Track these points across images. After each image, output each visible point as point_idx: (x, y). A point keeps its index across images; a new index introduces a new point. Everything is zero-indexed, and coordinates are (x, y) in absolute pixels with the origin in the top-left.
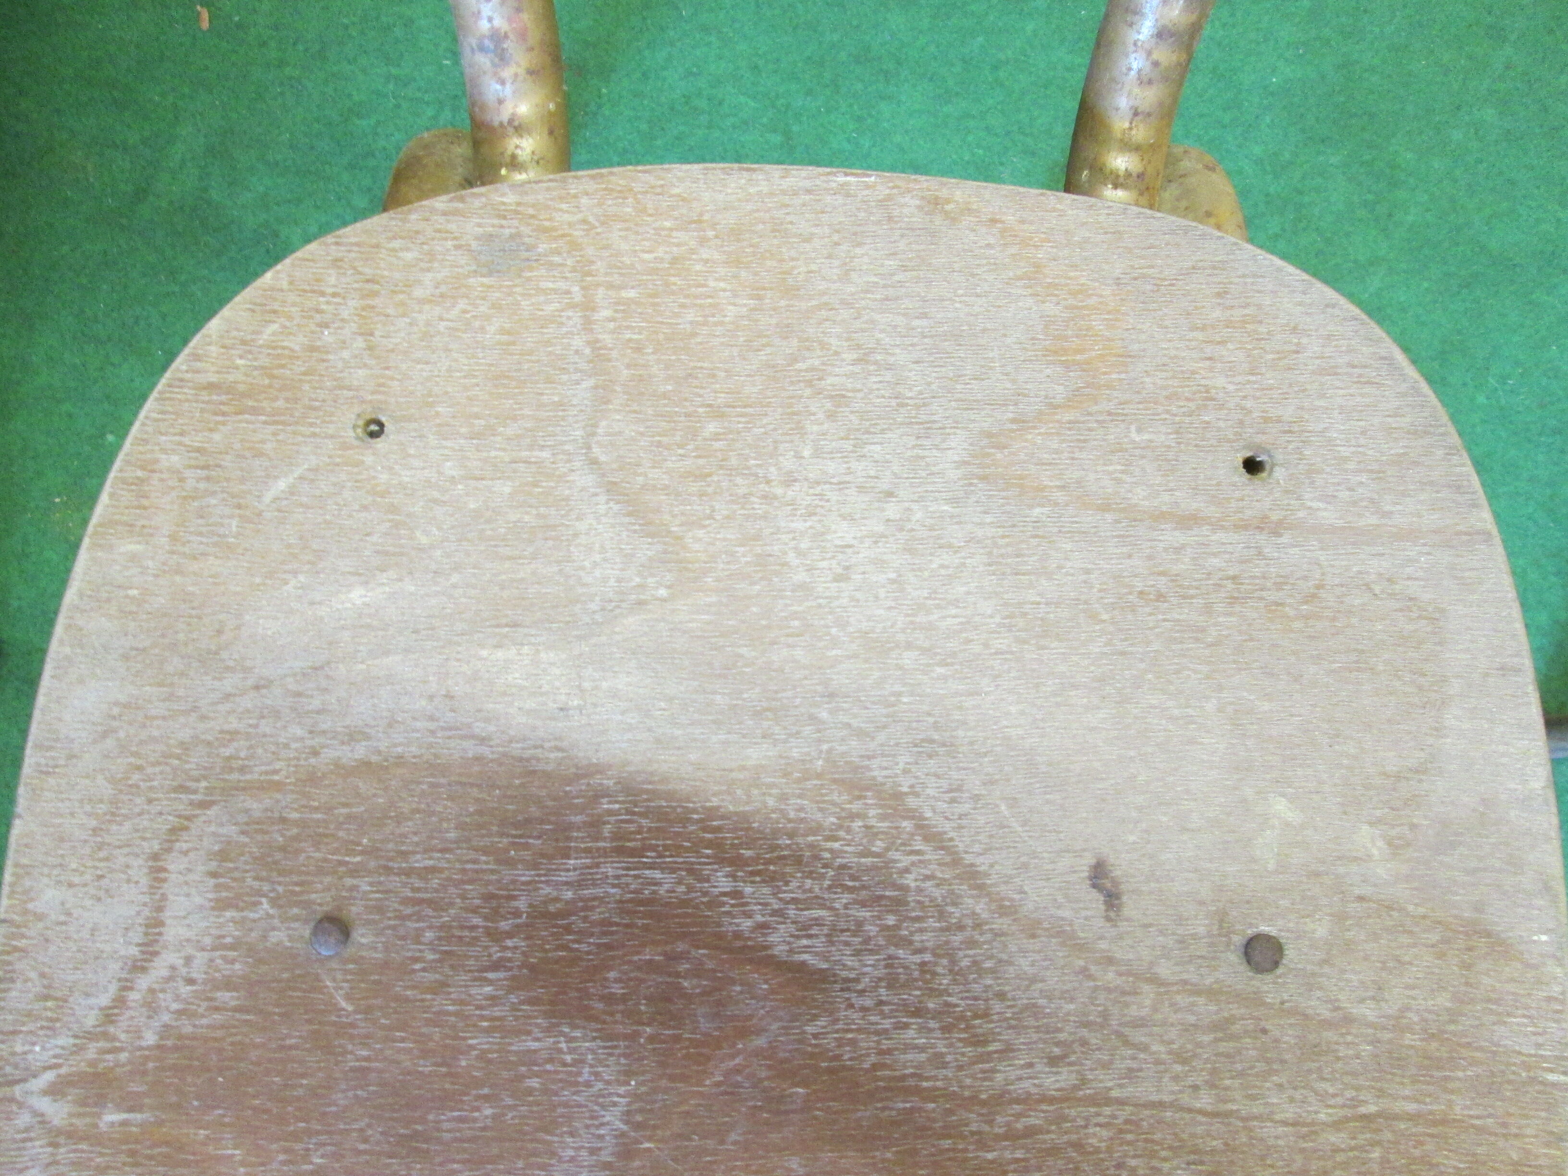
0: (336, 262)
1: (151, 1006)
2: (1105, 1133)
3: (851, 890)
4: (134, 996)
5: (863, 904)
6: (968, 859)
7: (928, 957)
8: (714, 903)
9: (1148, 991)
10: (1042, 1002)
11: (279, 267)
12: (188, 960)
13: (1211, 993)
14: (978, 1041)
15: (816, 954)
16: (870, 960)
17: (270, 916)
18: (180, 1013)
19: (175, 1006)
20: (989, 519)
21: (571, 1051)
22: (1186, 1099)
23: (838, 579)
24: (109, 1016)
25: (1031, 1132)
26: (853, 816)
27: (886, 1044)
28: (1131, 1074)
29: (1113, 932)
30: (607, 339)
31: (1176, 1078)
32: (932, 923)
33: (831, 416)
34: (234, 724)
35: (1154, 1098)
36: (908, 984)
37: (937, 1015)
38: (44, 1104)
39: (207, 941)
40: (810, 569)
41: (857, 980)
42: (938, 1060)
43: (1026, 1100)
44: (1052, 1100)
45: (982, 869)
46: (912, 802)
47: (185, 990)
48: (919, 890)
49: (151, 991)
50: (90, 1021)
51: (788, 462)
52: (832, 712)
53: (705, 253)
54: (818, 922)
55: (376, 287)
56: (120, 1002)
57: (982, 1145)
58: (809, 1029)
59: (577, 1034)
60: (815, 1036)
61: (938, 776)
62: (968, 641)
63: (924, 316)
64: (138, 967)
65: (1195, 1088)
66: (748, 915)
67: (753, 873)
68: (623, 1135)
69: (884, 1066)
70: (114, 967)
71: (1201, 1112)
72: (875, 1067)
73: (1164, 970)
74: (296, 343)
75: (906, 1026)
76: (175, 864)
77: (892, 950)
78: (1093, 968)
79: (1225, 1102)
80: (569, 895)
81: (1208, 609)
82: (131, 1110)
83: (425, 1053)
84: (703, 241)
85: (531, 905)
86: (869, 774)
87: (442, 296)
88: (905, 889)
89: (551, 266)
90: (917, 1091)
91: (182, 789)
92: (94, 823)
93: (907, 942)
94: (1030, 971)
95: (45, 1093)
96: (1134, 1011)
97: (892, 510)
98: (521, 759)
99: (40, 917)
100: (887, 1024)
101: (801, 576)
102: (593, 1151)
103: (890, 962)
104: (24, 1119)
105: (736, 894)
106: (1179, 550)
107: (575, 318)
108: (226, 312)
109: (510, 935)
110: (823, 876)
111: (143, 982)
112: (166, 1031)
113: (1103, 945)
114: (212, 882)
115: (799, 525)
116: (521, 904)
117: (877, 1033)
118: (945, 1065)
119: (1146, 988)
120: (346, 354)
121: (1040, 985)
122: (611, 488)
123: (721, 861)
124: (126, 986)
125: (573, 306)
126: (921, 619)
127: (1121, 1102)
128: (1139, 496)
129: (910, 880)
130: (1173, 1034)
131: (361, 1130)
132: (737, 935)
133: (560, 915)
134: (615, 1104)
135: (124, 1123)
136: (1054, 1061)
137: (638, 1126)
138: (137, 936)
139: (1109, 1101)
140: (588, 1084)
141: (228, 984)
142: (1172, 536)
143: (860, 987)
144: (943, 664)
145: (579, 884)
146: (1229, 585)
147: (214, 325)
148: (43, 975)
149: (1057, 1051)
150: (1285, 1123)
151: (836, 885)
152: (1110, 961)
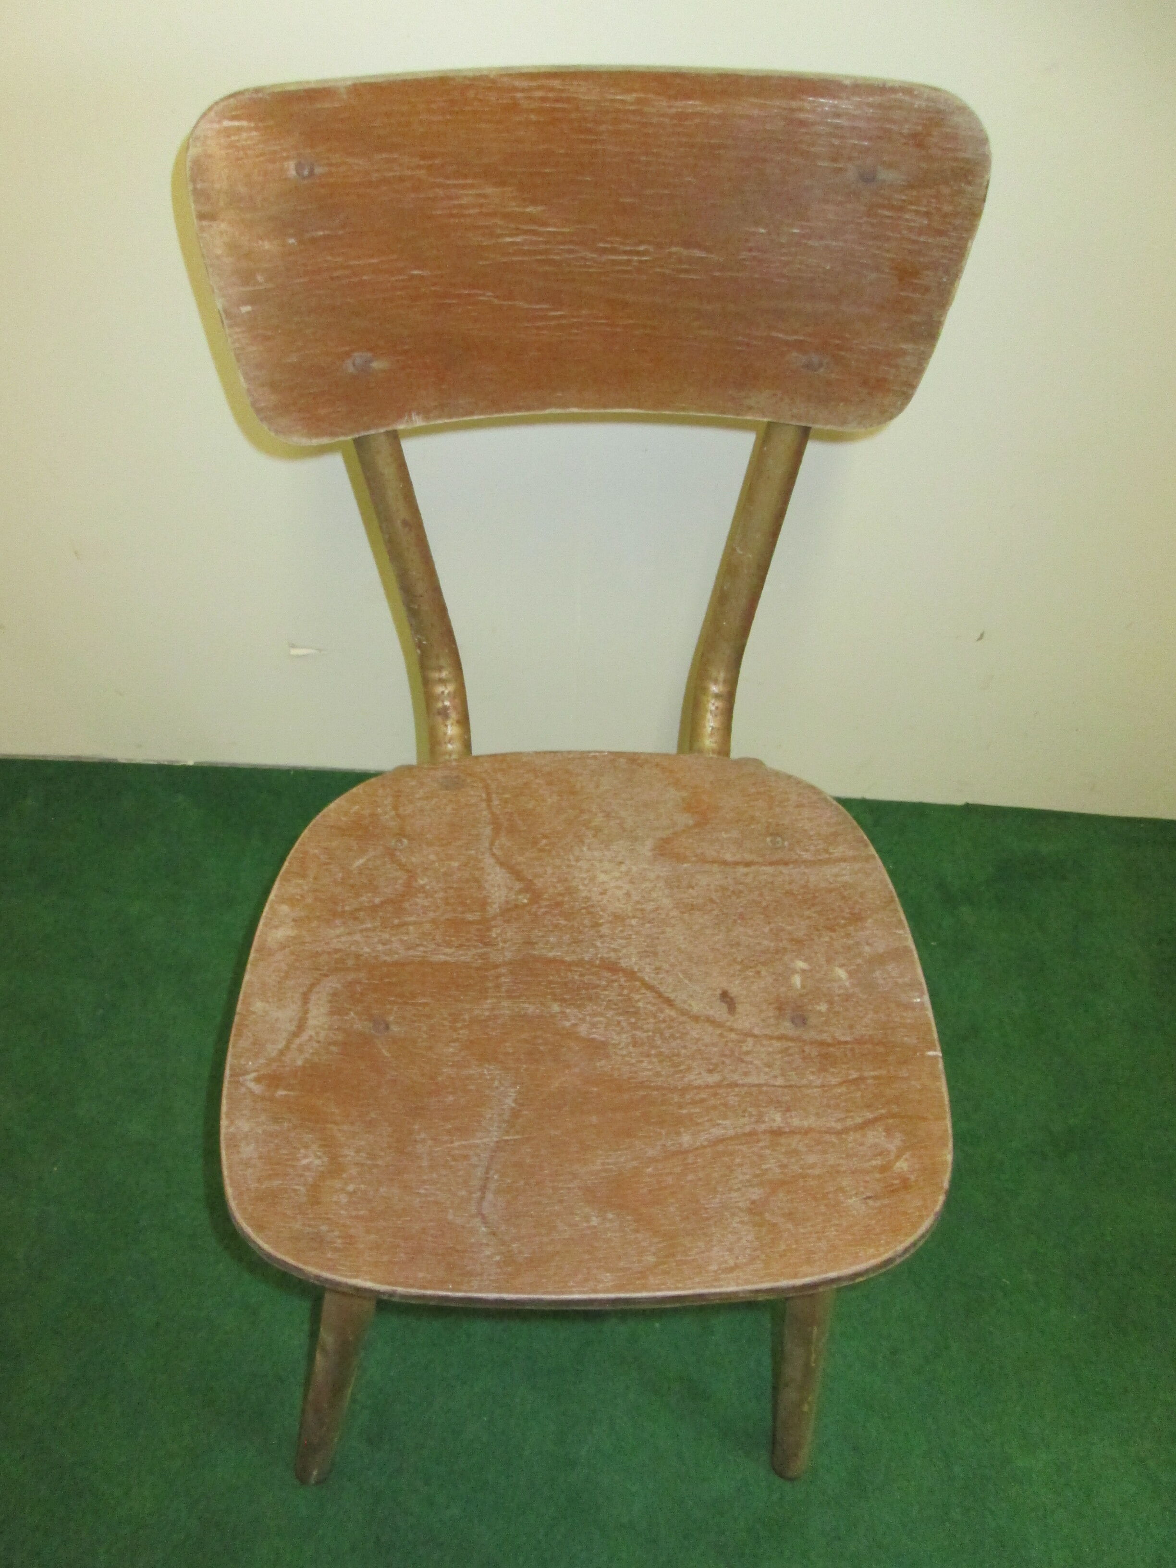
0: (383, 786)
1: (300, 1050)
2: (736, 1099)
3: (614, 1009)
4: (294, 1046)
5: (621, 1015)
6: (667, 995)
7: (650, 1034)
8: (553, 1016)
9: (750, 1041)
10: (703, 1048)
11: (359, 787)
12: (317, 1033)
13: (780, 1038)
14: (675, 1065)
15: (600, 1035)
16: (624, 1036)
17: (353, 1019)
18: (312, 1054)
19: (311, 1051)
20: (665, 869)
21: (489, 1074)
22: (772, 1082)
23: (601, 894)
24: (282, 1053)
25: (702, 1101)
26: (613, 981)
27: (634, 1069)
28: (746, 1074)
29: (732, 1019)
30: (498, 812)
31: (766, 1074)
32: (652, 1020)
33: (595, 836)
34: (340, 946)
35: (756, 1082)
36: (643, 1044)
37: (656, 1056)
38: (252, 1085)
39: (326, 1026)
40: (590, 891)
41: (619, 1044)
42: (658, 1074)
43: (699, 1087)
44: (712, 1087)
45: (672, 998)
46: (639, 974)
47: (316, 1045)
48: (645, 1008)
49: (300, 1045)
50: (274, 1054)
51: (577, 853)
52: (602, 943)
53: (537, 781)
54: (600, 1022)
55: (400, 794)
56: (287, 1047)
57: (681, 1107)
58: (598, 1064)
59: (492, 1067)
60: (601, 1067)
61: (650, 964)
62: (659, 914)
63: (632, 799)
64: (296, 1034)
65: (776, 1077)
66: (569, 1020)
67: (570, 1004)
68: (513, 1108)
69: (633, 1078)
70: (285, 1035)
71: (779, 1086)
72: (630, 1078)
73: (756, 1031)
74: (367, 812)
75: (642, 1062)
76: (313, 997)
77: (634, 1032)
78: (725, 1033)
79: (789, 1081)
80: (487, 1013)
81: (761, 895)
82: (289, 1090)
83: (423, 1075)
84: (536, 777)
85: (470, 1018)
86: (619, 965)
87: (427, 797)
88: (639, 1008)
89: (473, 787)
90: (649, 1087)
91: (317, 969)
92: (278, 979)
93: (641, 1028)
94: (697, 1036)
95: (251, 1080)
96: (745, 1049)
97: (623, 868)
98: (465, 963)
99: (254, 1013)
100: (633, 1061)
101: (584, 894)
102: (500, 1115)
103: (633, 1037)
104: (243, 1090)
105: (563, 1013)
106: (746, 874)
107: (484, 805)
108: (337, 801)
109: (461, 1028)
110: (601, 1005)
111: (298, 1041)
112: (306, 1061)
113: (728, 1024)
114: (329, 1005)
115: (584, 875)
116: (467, 1017)
117: (630, 1064)
118: (661, 1076)
119: (749, 1039)
120: (387, 817)
121: (701, 1042)
122: (502, 864)
123: (555, 1000)
124: (289, 1042)
125: (482, 800)
126: (639, 906)
127: (743, 1085)
128: (728, 857)
129: (640, 1004)
130: (763, 1056)
131: (393, 1105)
132: (563, 1028)
133: (485, 1021)
134: (510, 1096)
135: (286, 1095)
136: (710, 1071)
137: (522, 1105)
138: (295, 1023)
139: (737, 1085)
140: (497, 1088)
141: (335, 1043)
142: (742, 870)
143: (620, 1047)
144: (649, 922)
145: (493, 1009)
146: (770, 885)
147: (332, 806)
148: (254, 1035)
149: (711, 1067)
150: (816, 1087)
151: (608, 1008)
152: (731, 1030)
